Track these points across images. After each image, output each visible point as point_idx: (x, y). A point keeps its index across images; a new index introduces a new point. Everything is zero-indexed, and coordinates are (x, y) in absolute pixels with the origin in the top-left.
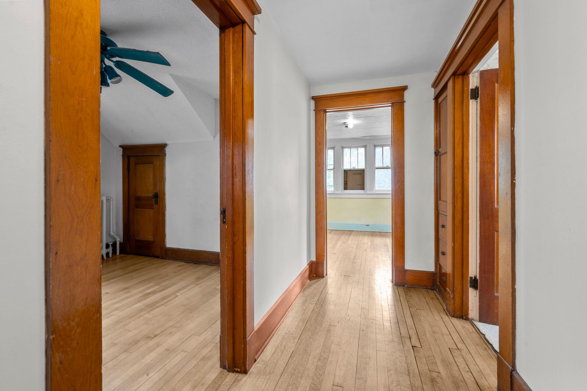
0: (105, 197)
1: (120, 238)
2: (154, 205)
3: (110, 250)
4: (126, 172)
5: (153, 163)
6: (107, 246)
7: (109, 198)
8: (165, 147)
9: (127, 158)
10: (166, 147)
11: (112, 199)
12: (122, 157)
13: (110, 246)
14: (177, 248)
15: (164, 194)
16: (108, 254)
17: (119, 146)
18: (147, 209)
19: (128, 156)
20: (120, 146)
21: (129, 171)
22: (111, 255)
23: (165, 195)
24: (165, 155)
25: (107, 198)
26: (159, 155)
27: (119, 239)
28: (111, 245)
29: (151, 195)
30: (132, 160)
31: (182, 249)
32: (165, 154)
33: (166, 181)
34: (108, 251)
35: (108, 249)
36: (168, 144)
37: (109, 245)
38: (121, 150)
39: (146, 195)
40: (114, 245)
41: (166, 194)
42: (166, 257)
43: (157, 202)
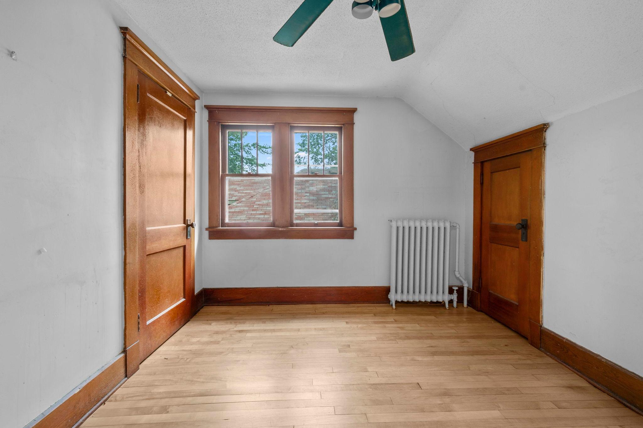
0: (449, 223)
1: (468, 283)
2: (521, 241)
3: (455, 297)
4: (479, 186)
5: (519, 167)
6: (451, 291)
7: (455, 225)
8: (545, 131)
9: (479, 165)
10: (548, 131)
11: (458, 226)
12: (473, 164)
13: (455, 292)
14: (567, 340)
15: (540, 223)
16: (451, 302)
17: (469, 150)
18: (508, 248)
19: (481, 162)
20: (471, 150)
21: (482, 184)
22: (455, 304)
23: (543, 226)
24: (545, 147)
25: (452, 225)
26: (531, 150)
27: (467, 285)
28: (456, 290)
29: (514, 223)
30: (487, 166)
31: (581, 347)
32: (544, 144)
33: (544, 197)
34: (452, 298)
35: (452, 295)
36: (552, 123)
37: (454, 290)
38: (472, 154)
39: (508, 223)
40: (460, 290)
41: (544, 223)
42: (541, 347)
43: (525, 238)
